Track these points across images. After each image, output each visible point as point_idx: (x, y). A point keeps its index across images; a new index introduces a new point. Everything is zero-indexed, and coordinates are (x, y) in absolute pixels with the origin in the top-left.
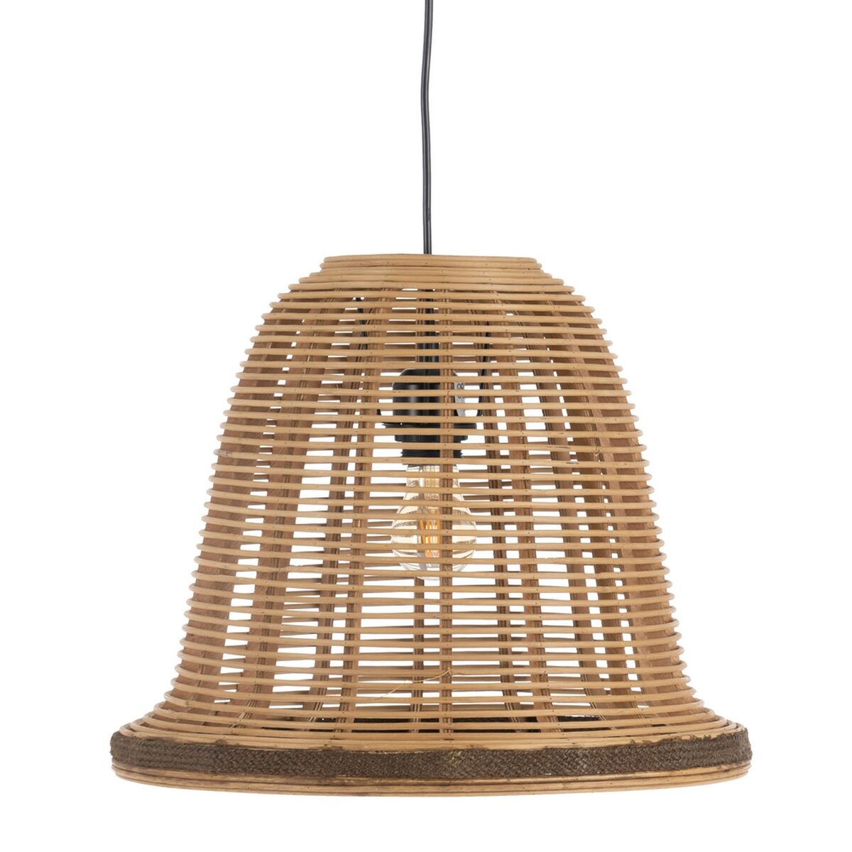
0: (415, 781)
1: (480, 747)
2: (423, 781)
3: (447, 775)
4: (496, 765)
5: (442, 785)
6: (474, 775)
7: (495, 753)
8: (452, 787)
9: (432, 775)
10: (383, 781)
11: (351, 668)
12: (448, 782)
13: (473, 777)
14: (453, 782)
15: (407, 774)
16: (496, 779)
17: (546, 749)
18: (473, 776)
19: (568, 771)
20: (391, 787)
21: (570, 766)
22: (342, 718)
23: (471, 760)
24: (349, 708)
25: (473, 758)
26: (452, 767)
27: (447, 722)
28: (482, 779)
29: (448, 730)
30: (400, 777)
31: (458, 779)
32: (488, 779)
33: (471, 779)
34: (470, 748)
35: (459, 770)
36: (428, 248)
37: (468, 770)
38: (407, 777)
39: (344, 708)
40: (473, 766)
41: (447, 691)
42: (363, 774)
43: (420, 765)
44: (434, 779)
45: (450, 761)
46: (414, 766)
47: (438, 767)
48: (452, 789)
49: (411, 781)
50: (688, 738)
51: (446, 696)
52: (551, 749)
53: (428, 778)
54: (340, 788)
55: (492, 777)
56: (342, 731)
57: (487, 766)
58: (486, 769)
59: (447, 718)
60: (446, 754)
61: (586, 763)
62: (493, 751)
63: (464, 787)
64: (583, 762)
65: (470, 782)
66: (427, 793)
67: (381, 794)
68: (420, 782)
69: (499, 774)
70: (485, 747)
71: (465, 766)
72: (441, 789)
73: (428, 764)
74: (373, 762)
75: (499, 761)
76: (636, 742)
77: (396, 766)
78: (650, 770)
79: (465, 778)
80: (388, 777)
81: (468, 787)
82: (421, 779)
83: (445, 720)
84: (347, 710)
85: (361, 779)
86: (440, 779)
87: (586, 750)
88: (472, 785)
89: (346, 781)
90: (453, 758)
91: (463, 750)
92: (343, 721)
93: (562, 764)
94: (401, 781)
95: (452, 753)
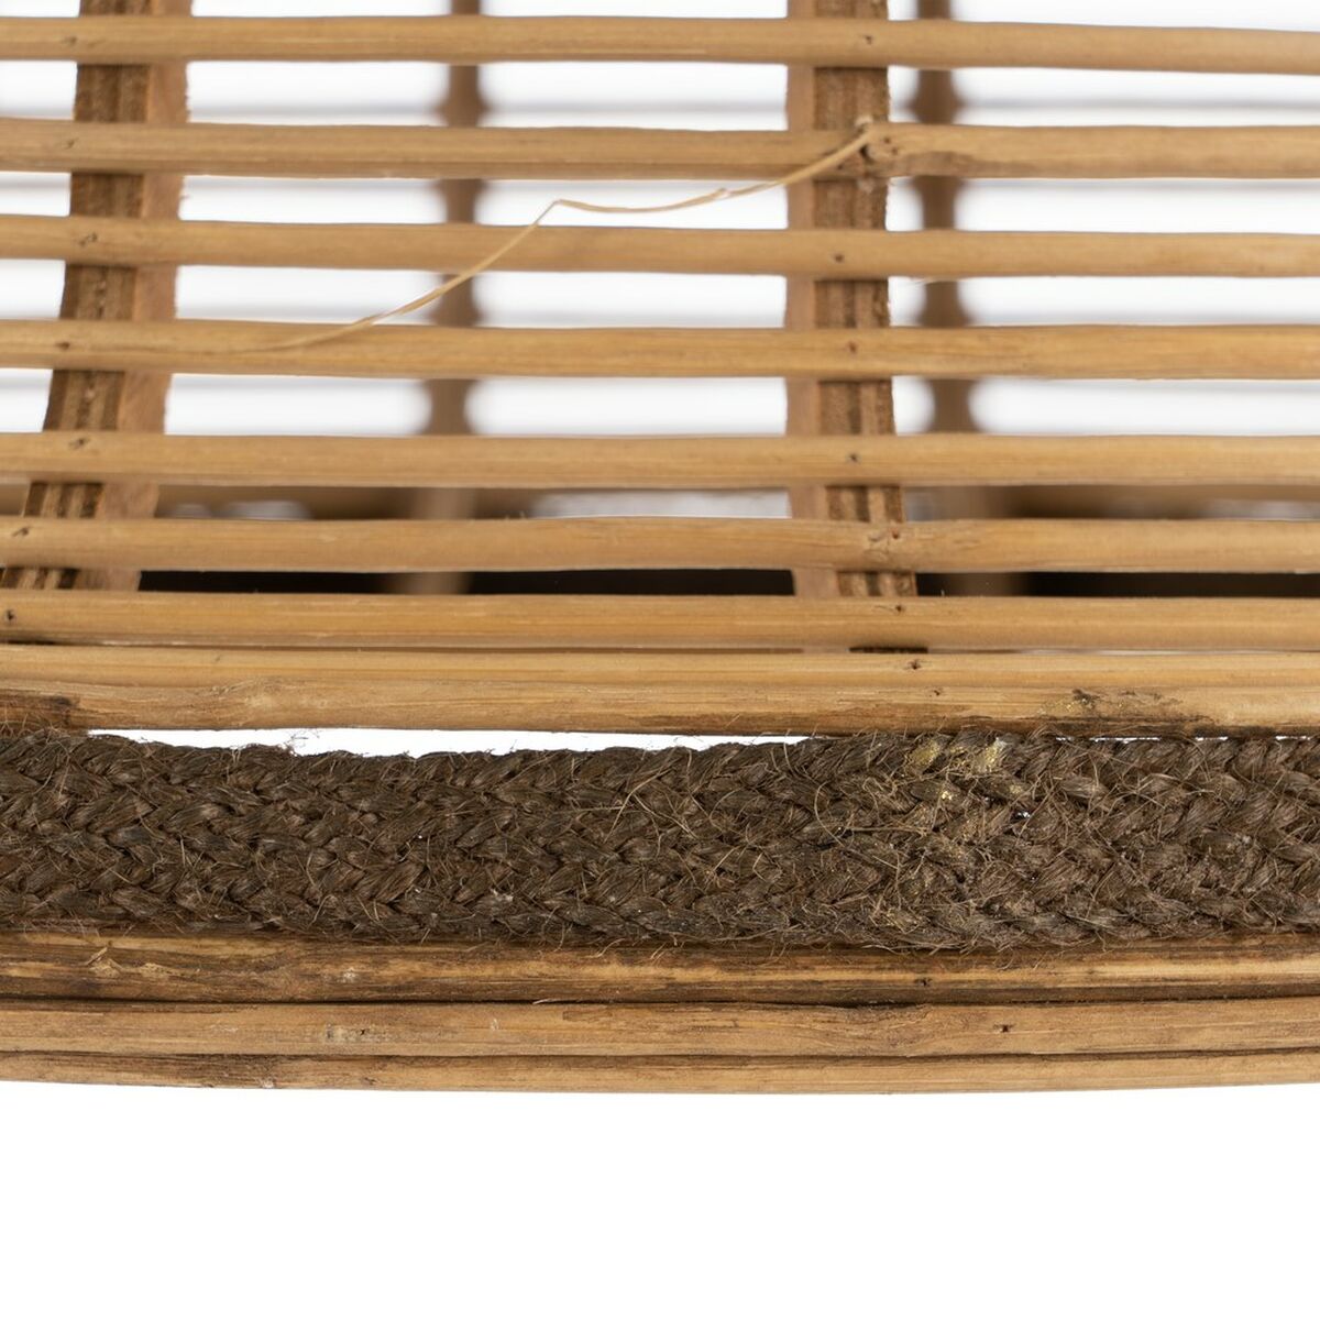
0: (650, 972)
1: (1147, 706)
2: (710, 974)
3: (900, 920)
4: (1266, 848)
5: (853, 1001)
6: (1101, 921)
7: (1253, 755)
8: (934, 1016)
9: (783, 927)
10: (398, 969)
11: (137, 115)
12: (904, 977)
13: (1093, 942)
14: (941, 977)
15: (578, 913)
16: (1269, 952)
18: (1090, 932)
20: (458, 1017)
22: (67, 486)
23: (1081, 803)
24: (124, 411)
25: (1093, 788)
26: (939, 861)
27: (863, 515)
28: (1158, 955)
29: (872, 575)
30: (522, 940)
31: (985, 954)
32: (1208, 954)
33: (1077, 955)
34: (1071, 709)
35: (993, 884)
37: (1059, 881)
38: (587, 938)
39: (84, 409)
40: (1093, 852)
41: (851, 284)
42: (235, 914)
43: (683, 847)
44: (797, 950)
45: (926, 816)
46: (642, 854)
47: (827, 860)
48: (934, 1028)
49: (612, 971)
51: (851, 323)
53: (749, 944)
54: (56, 1019)
55: (1233, 933)
56: (70, 577)
57: (1196, 850)
58: (1195, 877)
59: (861, 489)
60: (890, 762)
62: (1241, 737)
63: (1032, 1015)
65: (1072, 975)
66: (740, 1060)
67: (371, 1068)
68: (682, 975)
69: (1290, 910)
70: (1187, 703)
71: (1035, 855)
72: (850, 1031)
73: (748, 838)
74: (312, 817)
75: (1286, 815)
77: (495, 848)
79: (1035, 947)
80: (438, 937)
81: (1055, 1015)
82: (692, 949)
83: (847, 498)
84: (109, 424)
85: (222, 949)
86: (844, 950)
88: (1087, 997)
89: (105, 970)
90: (945, 795)
91: (1019, 732)
92: (76, 503)
94: (536, 967)
95: (933, 751)
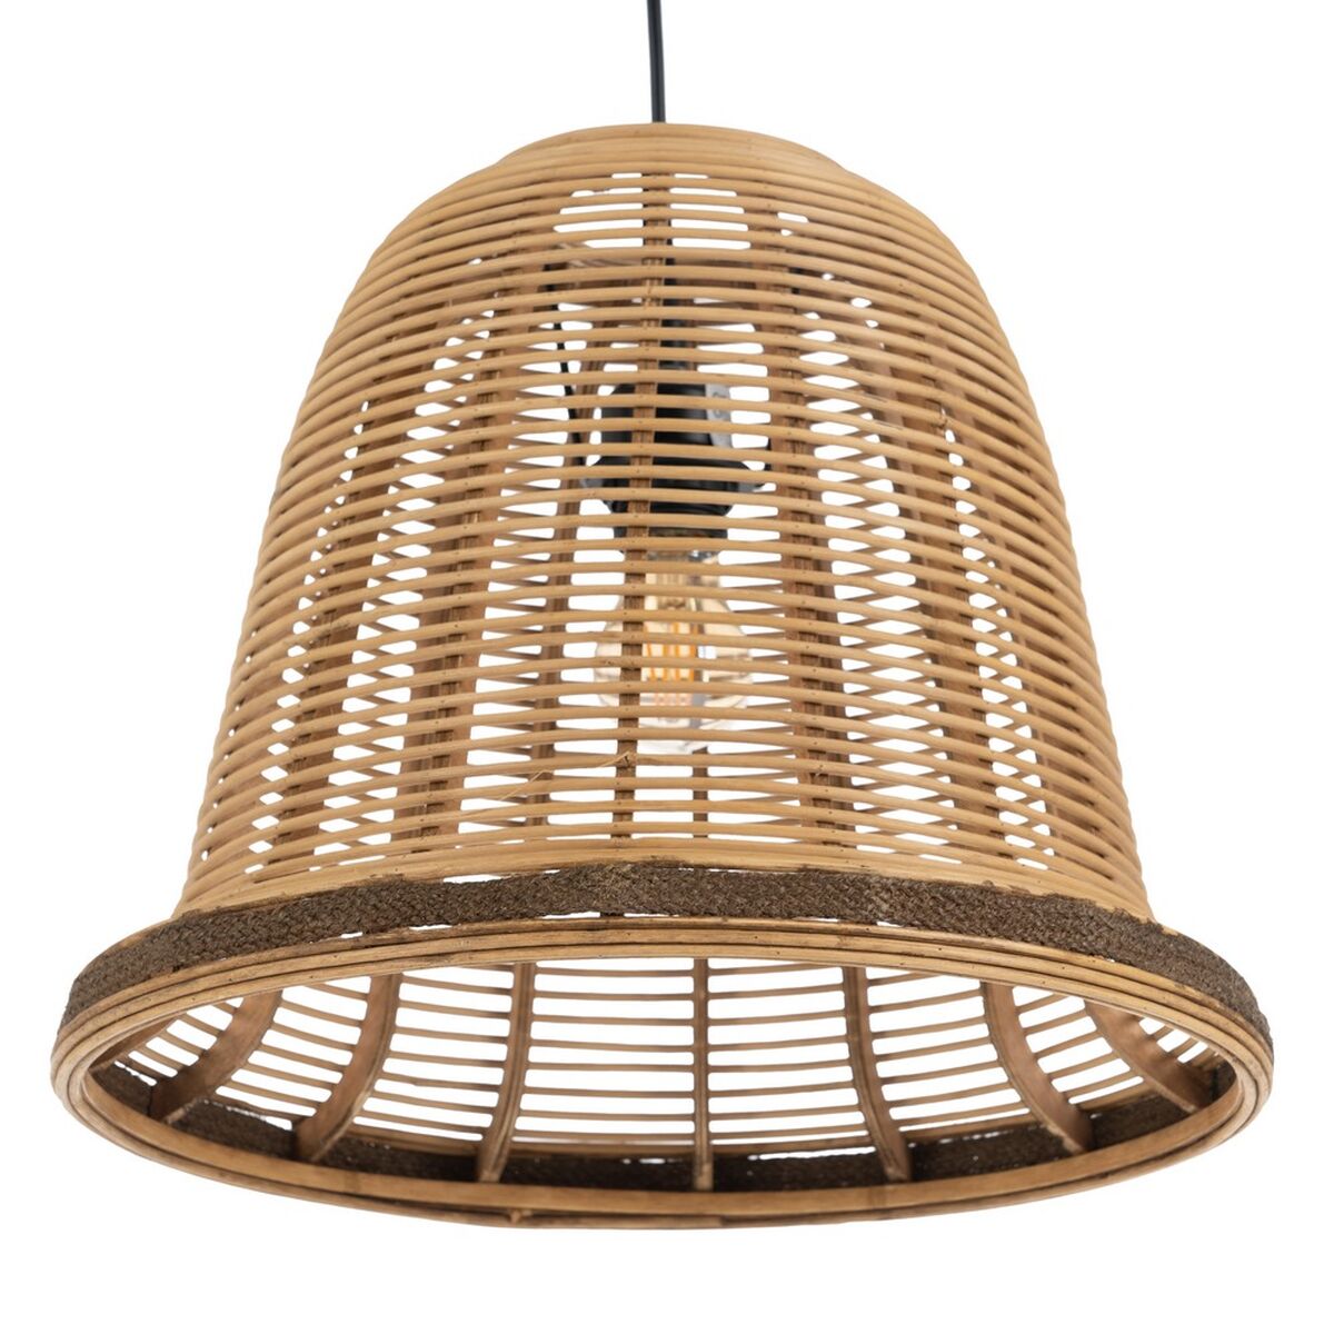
4: (702, 893)
17: (804, 869)
19: (848, 911)
21: (853, 903)
23: (650, 881)
25: (655, 877)
34: (650, 859)
36: (658, 111)
41: (625, 792)
50: (1111, 908)
52: (816, 870)
57: (683, 894)
60: (601, 870)
61: (885, 901)
63: (635, 931)
64: (882, 899)
76: (996, 885)
78: (1024, 940)
87: (888, 879)
90: (614, 876)
91: (635, 864)
93: (836, 899)
95: (611, 868)
